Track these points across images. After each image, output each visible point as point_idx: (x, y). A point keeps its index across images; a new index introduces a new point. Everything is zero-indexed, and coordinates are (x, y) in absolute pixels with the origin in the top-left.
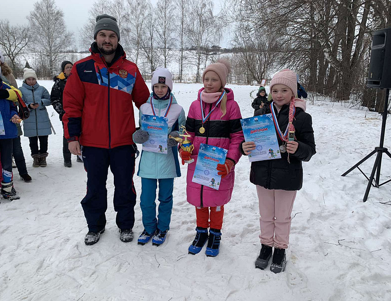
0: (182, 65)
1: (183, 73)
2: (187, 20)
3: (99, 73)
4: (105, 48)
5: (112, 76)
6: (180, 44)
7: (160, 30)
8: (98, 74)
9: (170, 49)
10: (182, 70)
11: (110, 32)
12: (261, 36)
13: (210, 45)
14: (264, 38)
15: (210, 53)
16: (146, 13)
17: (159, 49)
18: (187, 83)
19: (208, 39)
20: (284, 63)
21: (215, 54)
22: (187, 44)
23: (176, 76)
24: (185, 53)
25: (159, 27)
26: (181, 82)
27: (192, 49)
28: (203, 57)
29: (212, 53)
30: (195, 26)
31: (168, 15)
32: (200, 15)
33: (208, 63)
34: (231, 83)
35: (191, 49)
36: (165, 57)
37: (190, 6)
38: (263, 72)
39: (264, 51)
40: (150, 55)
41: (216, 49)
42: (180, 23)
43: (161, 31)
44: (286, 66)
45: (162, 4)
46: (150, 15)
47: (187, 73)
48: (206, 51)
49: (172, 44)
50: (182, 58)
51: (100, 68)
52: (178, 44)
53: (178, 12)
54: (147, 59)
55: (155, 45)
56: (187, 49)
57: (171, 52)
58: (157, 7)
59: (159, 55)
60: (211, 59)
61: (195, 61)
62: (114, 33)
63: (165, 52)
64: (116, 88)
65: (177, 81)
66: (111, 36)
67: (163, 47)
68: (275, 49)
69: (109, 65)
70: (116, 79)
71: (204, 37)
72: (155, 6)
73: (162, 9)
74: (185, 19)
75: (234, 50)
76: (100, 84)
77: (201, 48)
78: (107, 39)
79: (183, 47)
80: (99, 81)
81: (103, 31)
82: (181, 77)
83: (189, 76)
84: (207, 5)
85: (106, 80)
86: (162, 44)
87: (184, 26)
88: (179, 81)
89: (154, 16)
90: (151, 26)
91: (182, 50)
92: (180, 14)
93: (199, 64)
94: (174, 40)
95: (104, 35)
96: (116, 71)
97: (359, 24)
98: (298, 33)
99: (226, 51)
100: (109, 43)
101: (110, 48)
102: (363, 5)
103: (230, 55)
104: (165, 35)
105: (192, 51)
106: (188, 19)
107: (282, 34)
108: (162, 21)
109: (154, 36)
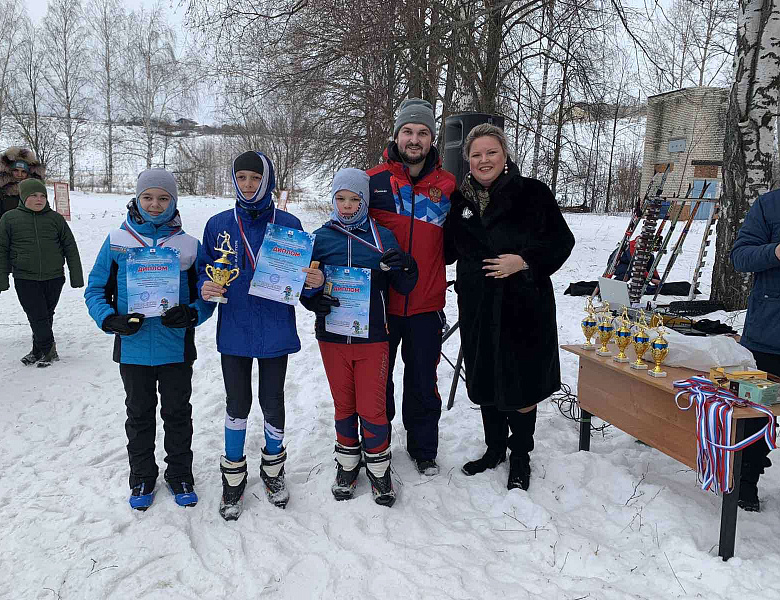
0: (110, 156)
1: (114, 172)
2: (119, 62)
3: (399, 194)
4: (410, 154)
5: (418, 199)
6: (103, 110)
7: (53, 78)
8: (396, 197)
9: (81, 121)
10: (111, 166)
11: (420, 127)
12: (275, 106)
13: (174, 119)
14: (282, 111)
15: (174, 133)
16: (18, 37)
17: (54, 119)
18: (125, 194)
19: (166, 104)
20: (322, 161)
21: (185, 135)
22: (120, 112)
23: (97, 179)
24: (117, 130)
25: (51, 71)
26: (110, 192)
27: (134, 122)
28: (159, 140)
29: (178, 133)
30: (137, 76)
31: (72, 47)
32: (146, 55)
33: (171, 153)
34: (221, 194)
35: (130, 124)
36: (70, 137)
37: (122, 34)
38: (285, 175)
39: (284, 134)
40: (32, 131)
41: (186, 127)
42: (101, 67)
43: (57, 81)
44: (325, 166)
45: (57, 21)
46: (28, 42)
47: (124, 171)
48: (164, 128)
49: (86, 110)
50: (110, 140)
51: (400, 186)
52: (100, 111)
53: (94, 43)
54: (23, 140)
55: (42, 108)
56: (122, 122)
57: (83, 127)
58: (43, 26)
59: (54, 131)
60: (176, 144)
61: (140, 148)
62: (425, 127)
63: (69, 127)
64: (424, 219)
65: (101, 189)
66: (421, 133)
67: (64, 115)
68: (303, 132)
69: (415, 180)
70: (424, 204)
71: (158, 100)
72: (37, 23)
73: (59, 33)
74: (112, 59)
75: (226, 130)
76: (398, 212)
77: (154, 122)
78: (414, 139)
79: (113, 118)
80: (398, 208)
81: (408, 126)
82: (111, 180)
83: (129, 178)
84: (162, 36)
85: (408, 206)
86: (60, 109)
87: (113, 75)
88: (106, 189)
89: (38, 46)
90: (31, 68)
91: (109, 123)
92: (100, 46)
93: (150, 155)
94: (91, 101)
95: (409, 132)
96: (425, 191)
97: (441, 99)
98: (344, 106)
99: (209, 130)
100: (417, 145)
101: (418, 154)
102: (446, 67)
103: (217, 139)
104: (66, 89)
105: (134, 127)
106: (121, 61)
107: (315, 106)
108: (56, 58)
109: (41, 89)
